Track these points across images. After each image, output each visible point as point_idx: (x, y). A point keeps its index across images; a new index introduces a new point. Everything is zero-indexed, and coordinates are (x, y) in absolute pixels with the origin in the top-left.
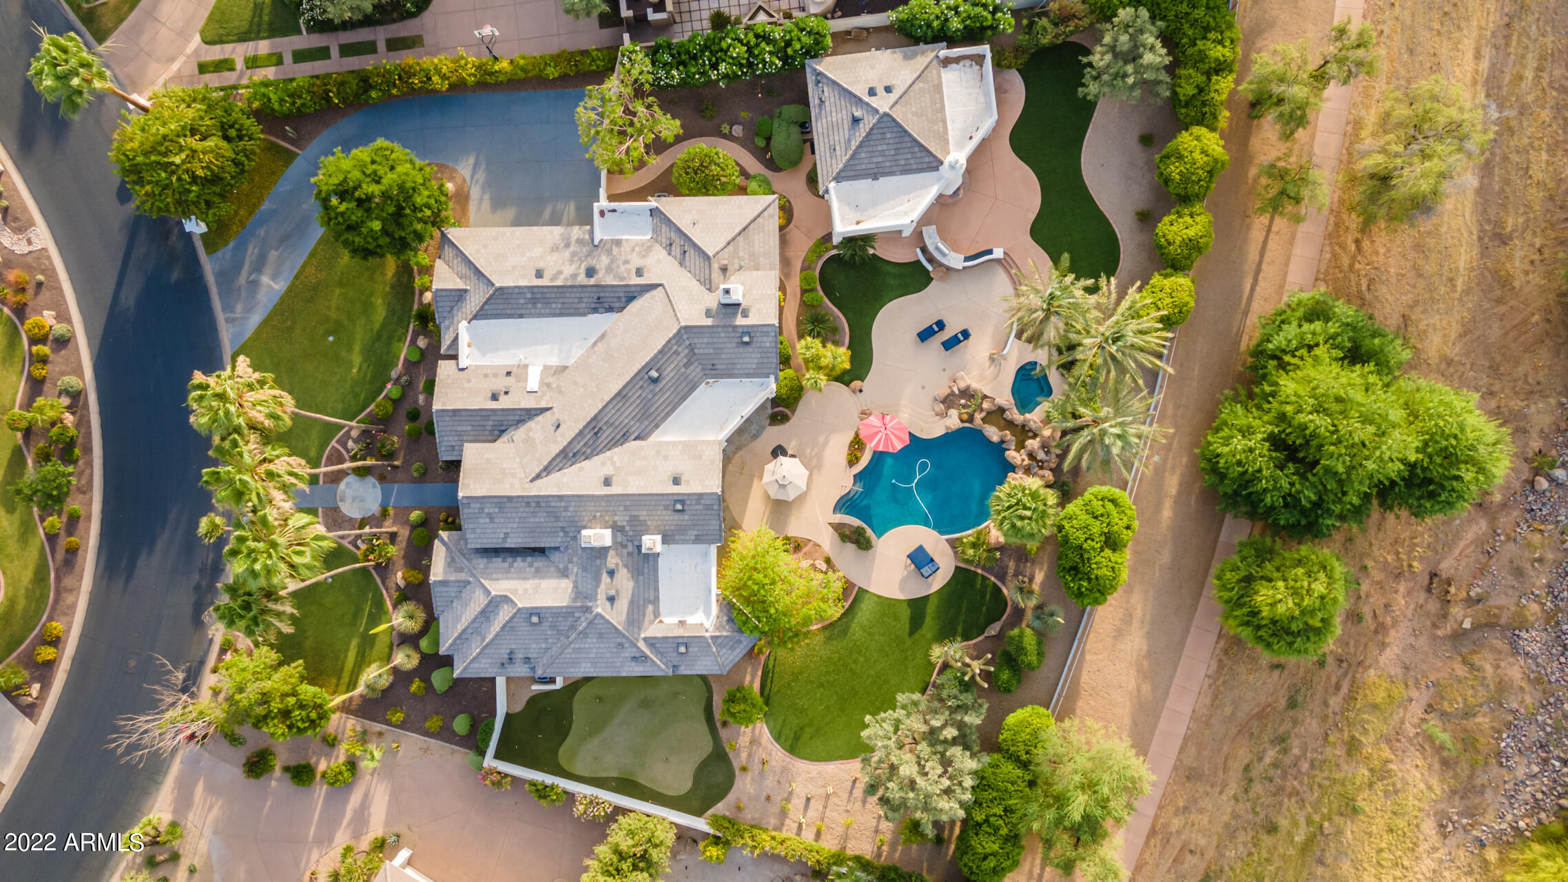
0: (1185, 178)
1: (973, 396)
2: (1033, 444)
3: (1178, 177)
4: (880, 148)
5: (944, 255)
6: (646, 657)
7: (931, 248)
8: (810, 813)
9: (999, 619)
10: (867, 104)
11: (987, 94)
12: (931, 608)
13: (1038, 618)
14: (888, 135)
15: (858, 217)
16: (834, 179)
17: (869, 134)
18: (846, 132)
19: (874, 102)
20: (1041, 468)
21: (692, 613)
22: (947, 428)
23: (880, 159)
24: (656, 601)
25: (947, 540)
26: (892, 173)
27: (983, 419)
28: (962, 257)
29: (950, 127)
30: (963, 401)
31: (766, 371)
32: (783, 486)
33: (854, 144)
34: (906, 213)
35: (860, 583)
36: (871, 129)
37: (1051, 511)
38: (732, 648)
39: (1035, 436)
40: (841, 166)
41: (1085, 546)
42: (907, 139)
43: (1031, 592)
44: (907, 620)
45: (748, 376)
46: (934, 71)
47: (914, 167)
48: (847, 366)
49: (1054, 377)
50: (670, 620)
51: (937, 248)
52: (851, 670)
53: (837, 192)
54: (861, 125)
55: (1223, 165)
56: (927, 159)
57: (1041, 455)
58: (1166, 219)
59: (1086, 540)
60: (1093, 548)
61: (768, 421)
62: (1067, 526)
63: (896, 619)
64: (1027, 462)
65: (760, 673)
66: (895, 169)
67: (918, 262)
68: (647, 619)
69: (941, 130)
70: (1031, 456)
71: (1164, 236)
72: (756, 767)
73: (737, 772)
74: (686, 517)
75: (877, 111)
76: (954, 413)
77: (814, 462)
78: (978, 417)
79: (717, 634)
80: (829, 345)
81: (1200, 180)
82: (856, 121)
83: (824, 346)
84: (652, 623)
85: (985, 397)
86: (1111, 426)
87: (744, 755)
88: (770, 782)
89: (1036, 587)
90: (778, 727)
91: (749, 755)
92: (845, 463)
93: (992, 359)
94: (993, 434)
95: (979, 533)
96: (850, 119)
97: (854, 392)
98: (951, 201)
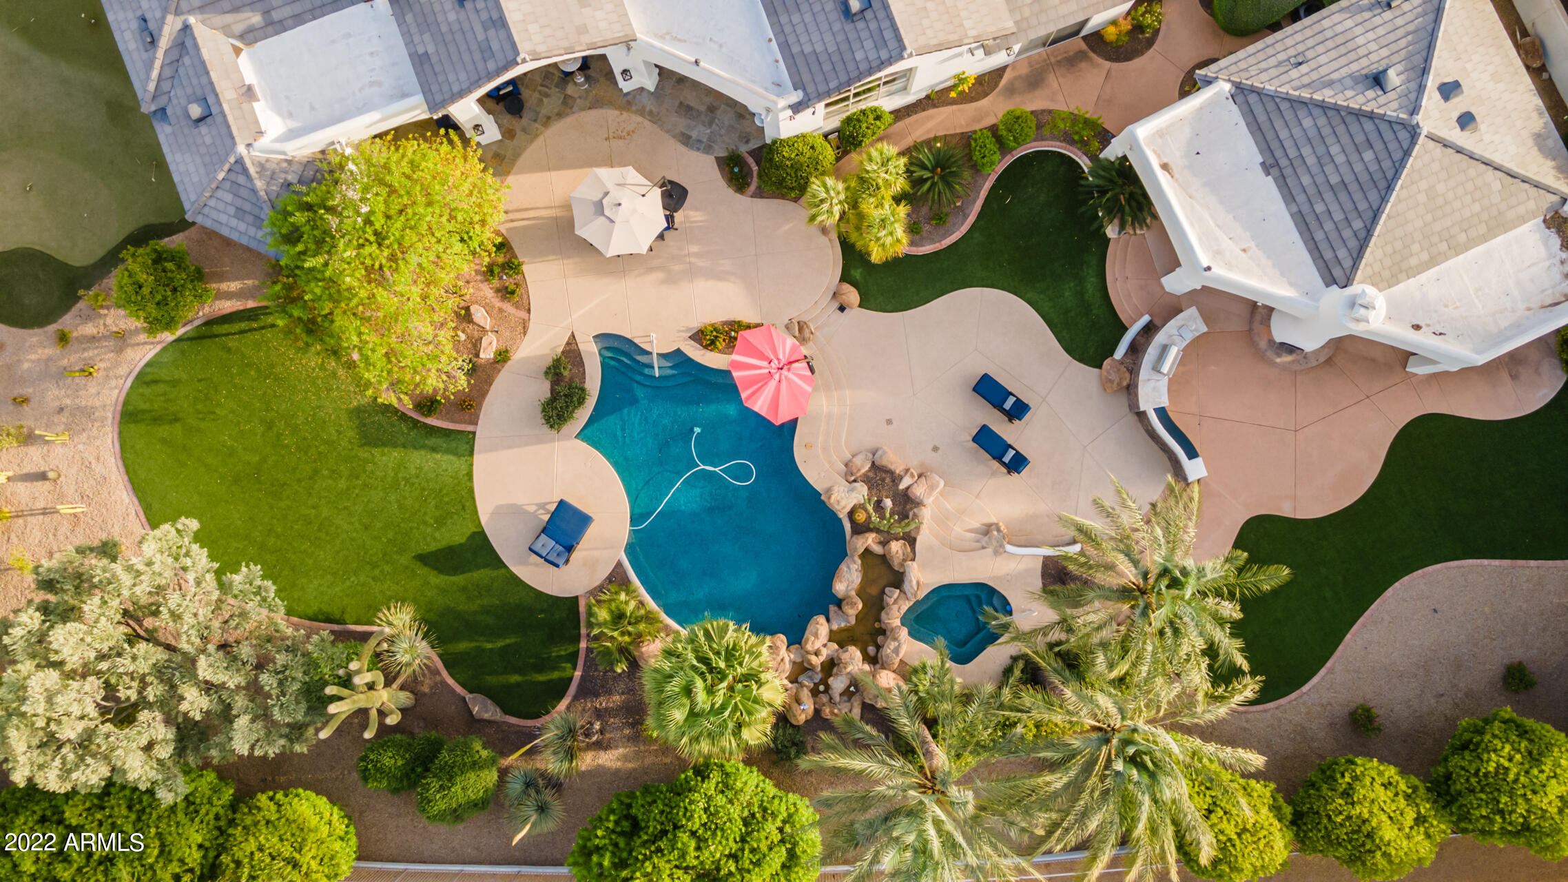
0: (1496, 784)
1: (904, 516)
2: (854, 661)
3: (1491, 768)
4: (1335, 149)
5: (1156, 368)
6: (153, 42)
7: (1160, 338)
8: (22, 488)
9: (506, 711)
10: (1421, 88)
11: (1518, 328)
12: (480, 575)
13: (528, 785)
14: (1368, 156)
15: (1176, 160)
16: (1238, 86)
17: (1358, 114)
18: (1344, 72)
19: (1431, 97)
20: (815, 692)
21: (278, 107)
22: (829, 491)
23: (1311, 161)
24: (275, 27)
25: (619, 565)
26: (1289, 197)
27: (867, 552)
28: (1164, 402)
29: (1423, 277)
30: (888, 503)
31: (806, 78)
32: (599, 208)
33: (1326, 95)
34: (1218, 253)
35: (484, 431)
36: (1371, 116)
37: (729, 742)
38: (240, 213)
39: (873, 660)
40: (1270, 87)
41: (684, 837)
42: (1374, 196)
43: (571, 755)
44: (444, 544)
45: (784, 46)
46: (1531, 205)
47: (1319, 236)
48: (876, 256)
49: (996, 656)
50: (247, 67)
51: (1165, 349)
52: (316, 472)
53: (1212, 103)
54: (1370, 94)
55: (1547, 848)
56: (1342, 253)
57: (838, 684)
58: (1391, 771)
59: (693, 834)
60: (683, 855)
61: (723, 154)
62: (710, 786)
63: (440, 522)
64: (816, 661)
65: (251, 304)
66: (1301, 198)
67: (1124, 329)
68: (229, 18)
69: (1414, 261)
70: (831, 666)
71: (1356, 778)
72: (72, 358)
73: (52, 328)
74: (452, 17)
75: (1414, 110)
76: (860, 493)
77: (677, 268)
78: (870, 541)
79: (252, 170)
80: (902, 210)
81: (1501, 812)
82: (1377, 80)
83: (897, 200)
84: (226, 31)
85: (911, 540)
86: (937, 823)
87: (89, 329)
88: (54, 395)
89: (587, 761)
90: (164, 374)
91: (93, 339)
92: (696, 324)
93: (987, 530)
94: (848, 580)
95: (649, 618)
96: (1375, 68)
97: (835, 295)
98: (1263, 344)
